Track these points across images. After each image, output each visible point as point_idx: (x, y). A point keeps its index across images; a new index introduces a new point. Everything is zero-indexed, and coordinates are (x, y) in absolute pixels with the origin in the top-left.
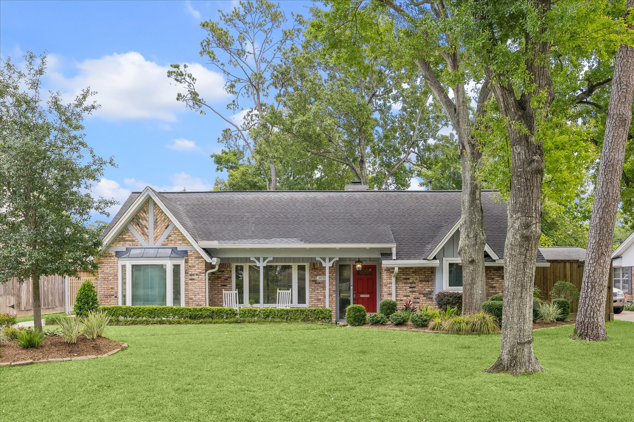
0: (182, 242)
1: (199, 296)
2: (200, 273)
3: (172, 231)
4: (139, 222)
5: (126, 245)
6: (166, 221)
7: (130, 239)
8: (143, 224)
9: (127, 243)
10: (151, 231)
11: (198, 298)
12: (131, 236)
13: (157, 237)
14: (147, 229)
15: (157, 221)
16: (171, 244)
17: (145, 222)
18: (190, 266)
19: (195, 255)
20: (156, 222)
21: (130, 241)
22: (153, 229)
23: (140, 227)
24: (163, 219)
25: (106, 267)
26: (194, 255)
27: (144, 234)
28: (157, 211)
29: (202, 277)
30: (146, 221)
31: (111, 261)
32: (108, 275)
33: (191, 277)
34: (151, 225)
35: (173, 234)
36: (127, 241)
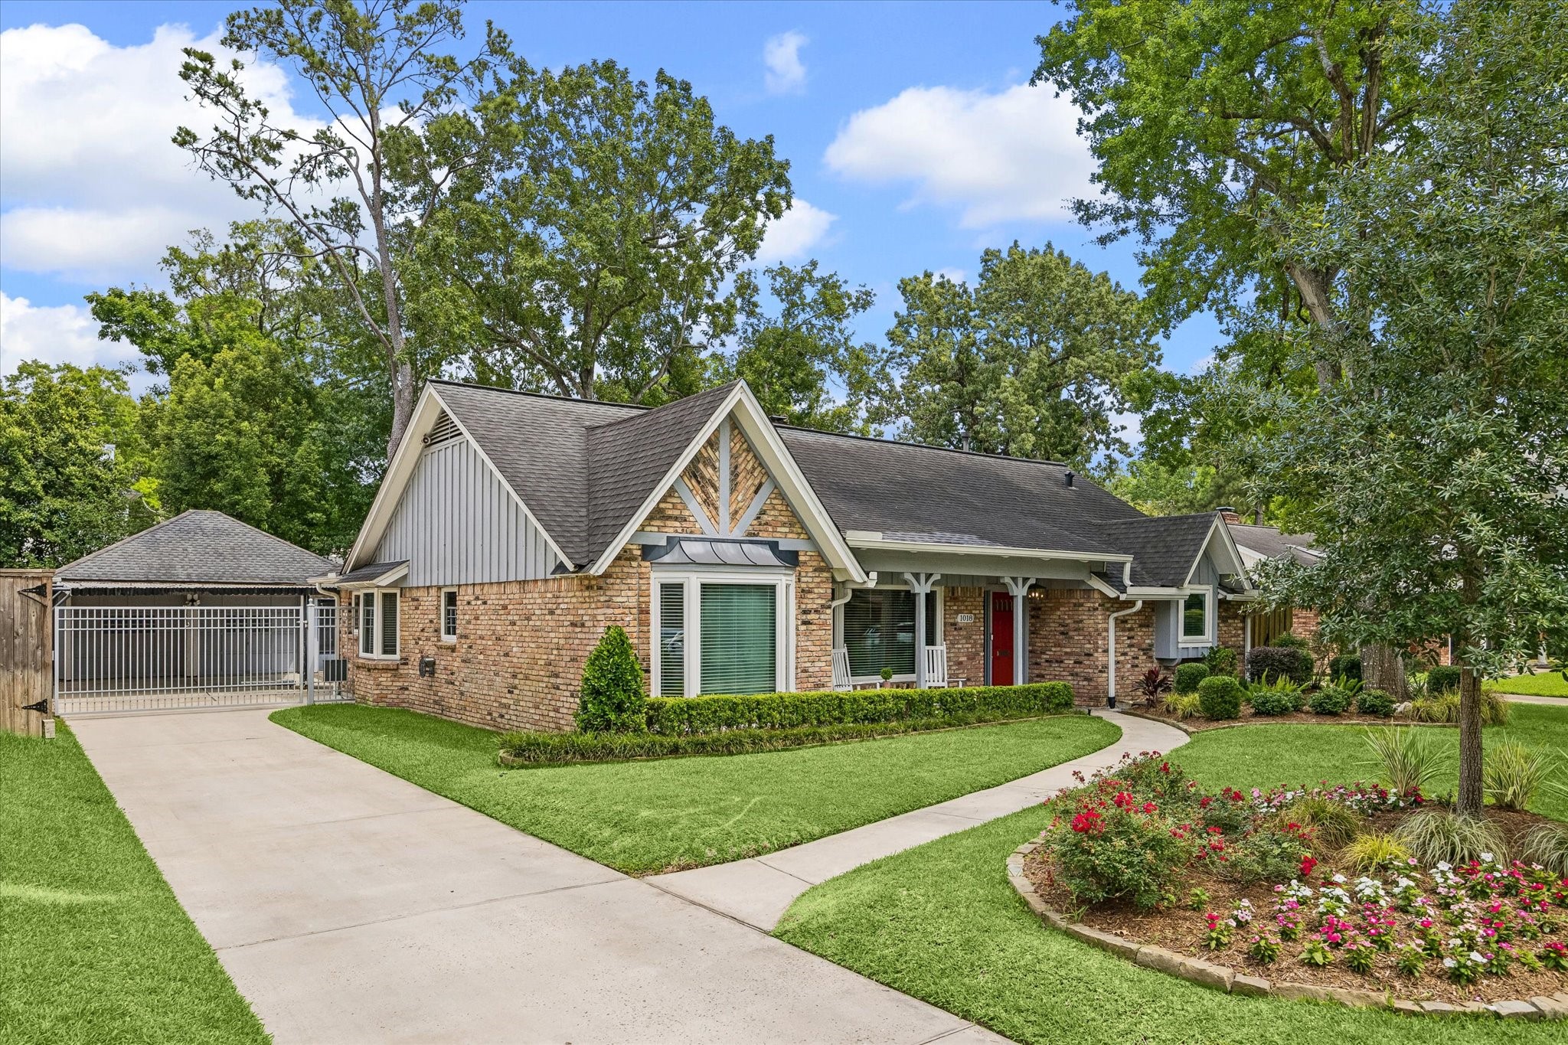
0: (787, 530)
1: (820, 664)
2: (823, 606)
3: (768, 502)
4: (698, 470)
5: (666, 530)
6: (756, 474)
7: (676, 513)
8: (708, 476)
9: (669, 523)
10: (722, 496)
11: (817, 669)
12: (679, 506)
13: (736, 512)
14: (716, 490)
15: (739, 470)
16: (766, 534)
17: (710, 470)
18: (803, 591)
19: (815, 564)
20: (735, 473)
21: (676, 519)
22: (728, 492)
23: (699, 483)
24: (749, 467)
25: (616, 587)
26: (810, 563)
27: (708, 502)
28: (738, 446)
29: (827, 617)
30: (714, 468)
31: (631, 570)
32: (621, 611)
33: (804, 617)
34: (723, 480)
35: (770, 507)
36: (669, 518)
